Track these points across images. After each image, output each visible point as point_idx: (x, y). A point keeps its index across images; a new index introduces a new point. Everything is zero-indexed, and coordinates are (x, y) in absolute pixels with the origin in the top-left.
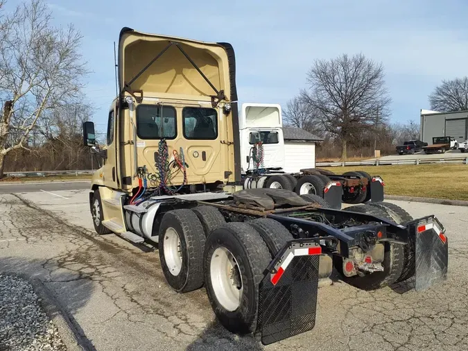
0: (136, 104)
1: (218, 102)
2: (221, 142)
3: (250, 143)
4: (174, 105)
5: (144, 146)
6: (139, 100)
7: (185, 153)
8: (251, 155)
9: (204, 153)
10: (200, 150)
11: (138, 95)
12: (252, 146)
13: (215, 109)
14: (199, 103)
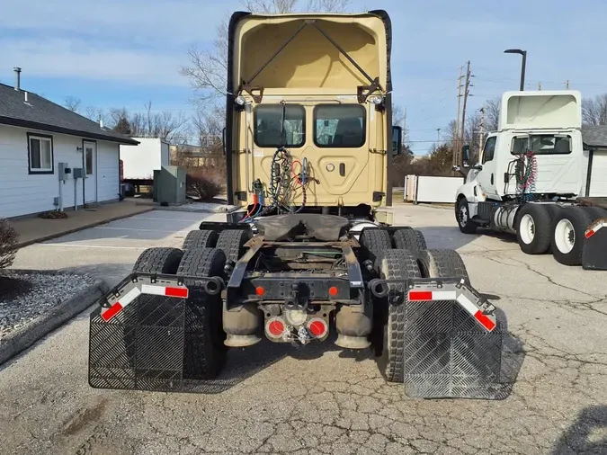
0: (254, 104)
1: (367, 96)
2: (370, 151)
3: (512, 153)
4: (302, 103)
5: (263, 156)
6: (258, 99)
7: (314, 165)
8: (513, 171)
9: (342, 167)
10: (337, 162)
11: (256, 93)
12: (518, 157)
13: (364, 104)
14: (339, 98)
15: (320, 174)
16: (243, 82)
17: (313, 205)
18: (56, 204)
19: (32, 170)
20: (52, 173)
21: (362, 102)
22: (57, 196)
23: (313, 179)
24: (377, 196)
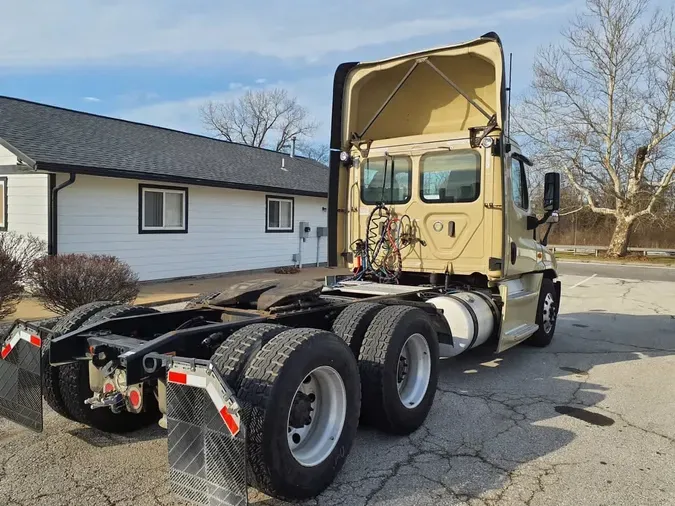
0: (362, 159)
1: (482, 138)
2: (486, 206)
4: (409, 153)
6: (365, 153)
7: (420, 224)
9: (452, 225)
10: (445, 220)
11: (364, 147)
13: (478, 149)
14: (448, 144)
15: (426, 234)
16: (352, 137)
17: (419, 271)
18: (294, 260)
19: (269, 228)
20: (292, 231)
21: (475, 146)
22: (297, 252)
23: (419, 240)
24: (495, 264)
